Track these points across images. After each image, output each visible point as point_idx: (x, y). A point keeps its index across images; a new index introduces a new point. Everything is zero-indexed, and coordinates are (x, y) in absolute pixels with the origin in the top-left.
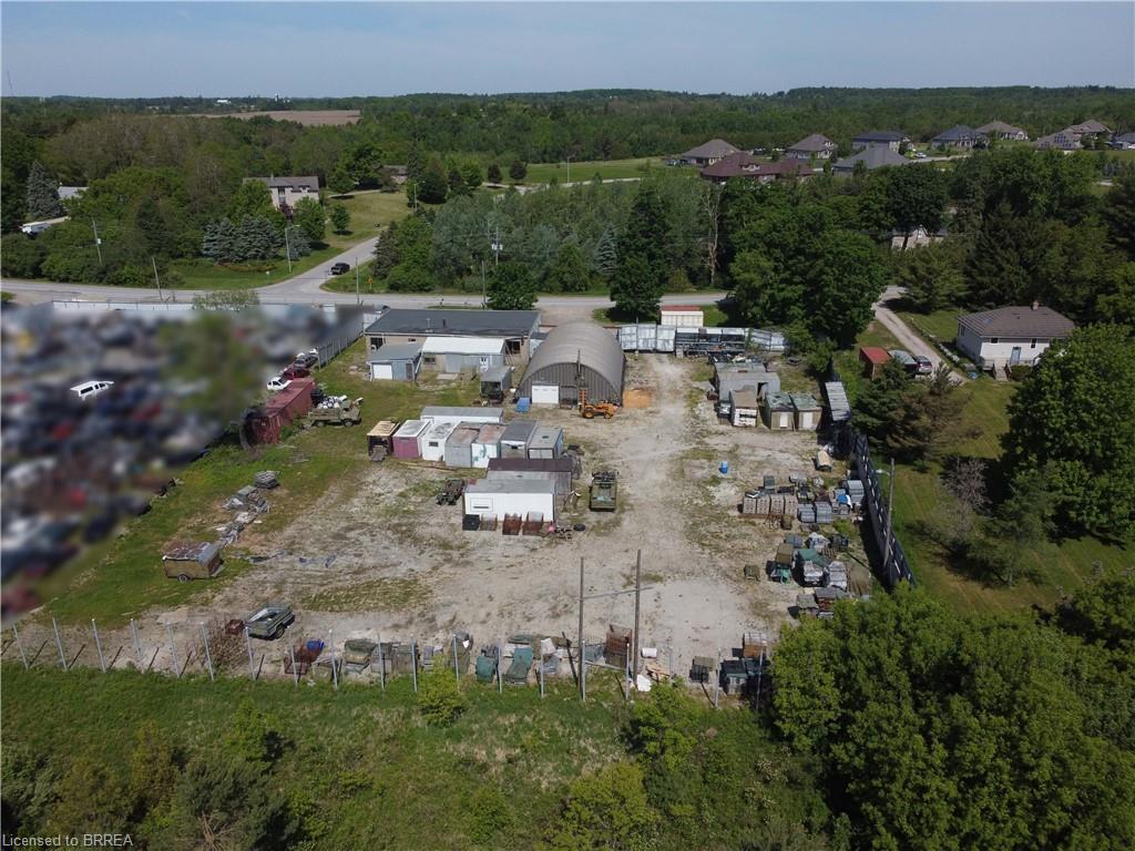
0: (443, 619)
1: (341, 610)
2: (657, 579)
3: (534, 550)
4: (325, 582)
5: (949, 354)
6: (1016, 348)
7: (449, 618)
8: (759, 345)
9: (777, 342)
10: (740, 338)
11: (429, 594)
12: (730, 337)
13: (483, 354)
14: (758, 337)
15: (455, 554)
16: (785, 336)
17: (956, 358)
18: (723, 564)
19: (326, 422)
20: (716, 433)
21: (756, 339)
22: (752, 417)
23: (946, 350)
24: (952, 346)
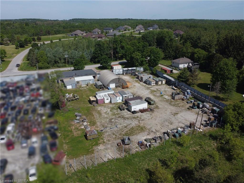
0: (154, 131)
1: (134, 135)
2: (177, 114)
3: (151, 114)
4: (122, 131)
5: (172, 67)
6: (184, 65)
7: (155, 130)
8: (138, 70)
9: (142, 69)
10: (134, 69)
11: (145, 127)
12: (132, 70)
13: (90, 80)
14: (138, 69)
15: (139, 119)
16: (143, 68)
17: (174, 68)
18: (183, 108)
19: (72, 100)
20: (150, 87)
21: (137, 69)
22: (154, 83)
23: (171, 67)
24: (171, 66)
